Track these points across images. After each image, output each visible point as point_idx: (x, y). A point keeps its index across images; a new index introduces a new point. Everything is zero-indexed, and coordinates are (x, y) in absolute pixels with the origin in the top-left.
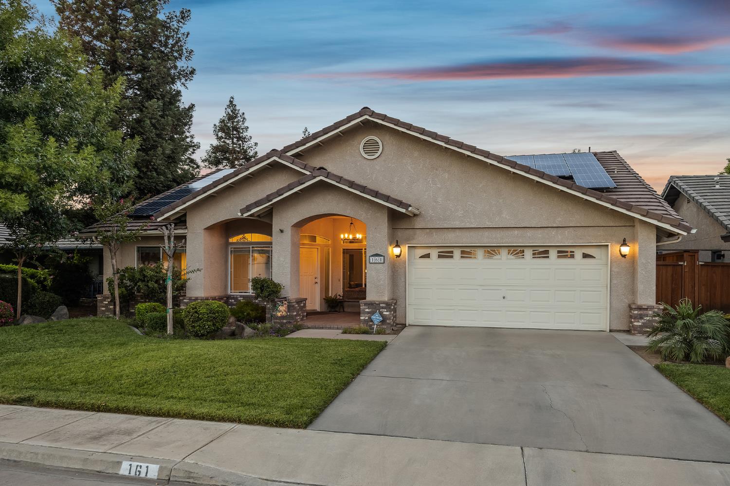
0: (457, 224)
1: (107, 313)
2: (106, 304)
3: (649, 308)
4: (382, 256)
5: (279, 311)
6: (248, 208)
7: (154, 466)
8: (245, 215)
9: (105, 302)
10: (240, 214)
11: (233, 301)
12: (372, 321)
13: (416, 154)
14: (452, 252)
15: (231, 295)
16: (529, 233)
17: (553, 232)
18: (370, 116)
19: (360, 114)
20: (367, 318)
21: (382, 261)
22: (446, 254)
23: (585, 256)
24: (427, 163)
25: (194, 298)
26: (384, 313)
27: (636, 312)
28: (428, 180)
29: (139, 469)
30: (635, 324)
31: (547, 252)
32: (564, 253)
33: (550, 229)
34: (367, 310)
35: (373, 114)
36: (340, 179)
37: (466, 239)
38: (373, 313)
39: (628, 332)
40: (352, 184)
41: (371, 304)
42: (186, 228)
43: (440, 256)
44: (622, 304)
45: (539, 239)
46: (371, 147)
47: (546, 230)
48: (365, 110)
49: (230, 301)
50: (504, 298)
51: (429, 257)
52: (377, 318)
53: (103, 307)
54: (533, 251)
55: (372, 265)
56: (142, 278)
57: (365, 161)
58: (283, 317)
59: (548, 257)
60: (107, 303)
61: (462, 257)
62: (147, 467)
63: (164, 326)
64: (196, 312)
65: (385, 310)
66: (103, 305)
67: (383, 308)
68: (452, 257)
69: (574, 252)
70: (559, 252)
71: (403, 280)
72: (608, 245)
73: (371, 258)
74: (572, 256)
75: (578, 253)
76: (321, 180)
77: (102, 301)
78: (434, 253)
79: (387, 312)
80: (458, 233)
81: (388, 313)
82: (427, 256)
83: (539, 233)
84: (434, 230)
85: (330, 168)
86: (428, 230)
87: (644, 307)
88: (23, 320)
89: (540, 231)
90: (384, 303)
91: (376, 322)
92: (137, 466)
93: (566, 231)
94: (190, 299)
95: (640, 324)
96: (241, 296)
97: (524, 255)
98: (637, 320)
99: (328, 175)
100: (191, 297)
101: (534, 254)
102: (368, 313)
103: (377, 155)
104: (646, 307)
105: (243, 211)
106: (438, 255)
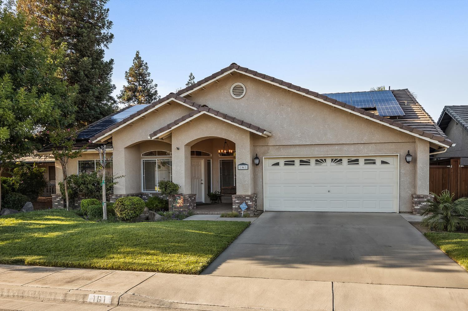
0: (297, 142)
1: (59, 207)
2: (58, 200)
3: (425, 196)
4: (246, 165)
5: (178, 203)
6: (155, 133)
7: (109, 296)
8: (153, 138)
9: (57, 199)
10: (149, 137)
11: (145, 197)
12: (240, 209)
13: (269, 95)
14: (294, 161)
15: (144, 193)
16: (345, 148)
17: (362, 147)
18: (237, 69)
19: (230, 68)
20: (237, 207)
21: (247, 168)
22: (290, 163)
23: (383, 162)
24: (276, 101)
25: (119, 195)
26: (249, 203)
27: (416, 200)
28: (277, 112)
29: (99, 298)
30: (416, 207)
31: (357, 160)
32: (370, 161)
33: (359, 145)
34: (237, 201)
35: (239, 68)
36: (217, 113)
37: (304, 153)
38: (241, 203)
39: (411, 213)
40: (225, 116)
41: (239, 197)
42: (113, 147)
43: (285, 164)
44: (407, 194)
45: (351, 152)
46: (238, 91)
47: (357, 146)
48: (233, 65)
49: (144, 197)
50: (329, 192)
51: (279, 165)
52: (244, 206)
53: (56, 202)
54: (348, 159)
55: (240, 171)
56: (83, 182)
57: (234, 100)
58: (180, 207)
59: (358, 164)
60: (59, 199)
61: (300, 164)
62: (105, 297)
63: (101, 214)
65: (249, 201)
66: (56, 201)
67: (248, 200)
68: (294, 164)
69: (375, 160)
70: (365, 160)
71: (261, 180)
72: (398, 155)
73: (239, 166)
74: (374, 163)
75: (378, 161)
76: (204, 114)
77: (55, 199)
78: (282, 162)
79: (250, 202)
80: (298, 149)
81: (251, 203)
82: (277, 164)
83: (352, 148)
84: (282, 146)
85: (210, 105)
86: (277, 147)
87: (421, 196)
88: (4, 212)
89: (352, 146)
90: (248, 196)
91: (243, 209)
92: (98, 297)
93: (370, 146)
95: (419, 207)
96: (151, 193)
97: (342, 163)
98: (417, 205)
99: (209, 110)
100: (117, 195)
101: (348, 162)
102: (238, 203)
103: (242, 96)
104: (422, 196)
105: (151, 136)
106: (285, 163)
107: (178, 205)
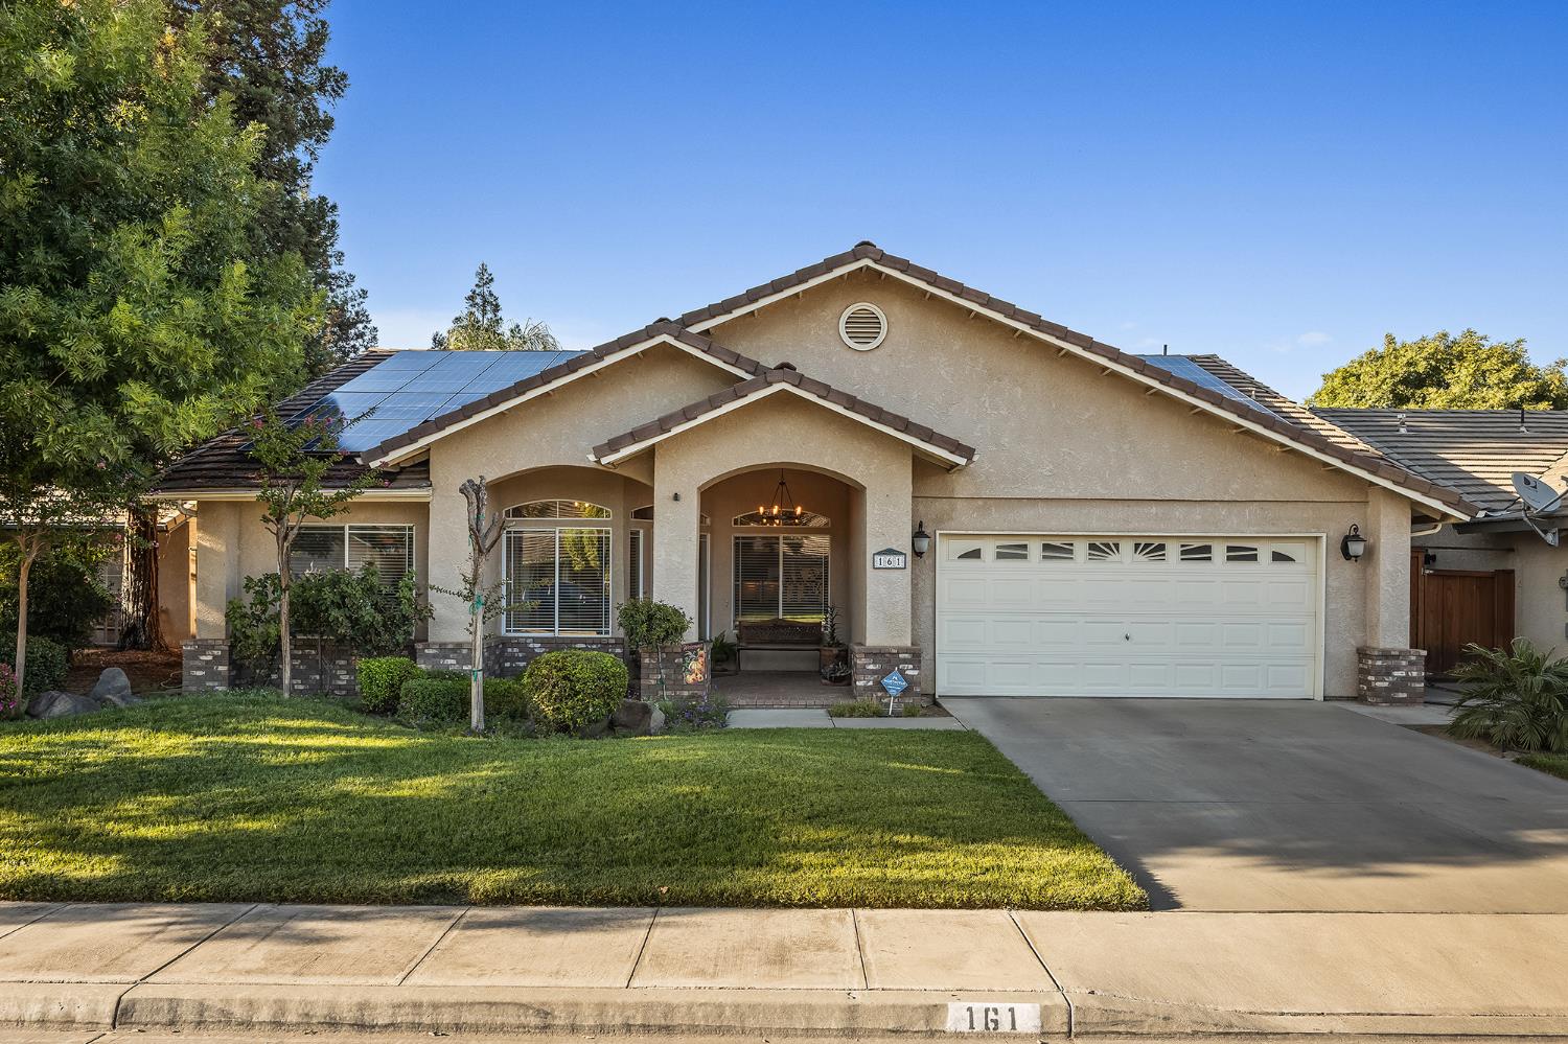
0: (1040, 491)
1: (211, 684)
2: (207, 662)
3: (1402, 655)
4: (901, 553)
5: (691, 672)
6: (613, 445)
7: (1027, 1006)
8: (604, 461)
9: (203, 658)
10: (592, 458)
11: (516, 650)
12: (884, 689)
13: (957, 345)
14: (1025, 547)
15: (511, 638)
16: (1179, 511)
17: (1223, 511)
18: (875, 261)
19: (855, 255)
20: (871, 683)
21: (902, 565)
22: (1014, 552)
23: (1278, 557)
24: (980, 365)
25: (450, 646)
26: (907, 672)
27: (1379, 663)
28: (983, 399)
29: (991, 1015)
30: (1378, 684)
31: (1207, 549)
32: (1241, 554)
33: (1217, 504)
34: (871, 667)
35: (882, 258)
36: (826, 391)
37: (1059, 522)
38: (886, 673)
39: (1359, 698)
40: (852, 403)
41: (877, 654)
42: (431, 485)
43: (1000, 556)
44: (1346, 649)
45: (1192, 524)
46: (863, 327)
47: (1210, 508)
48: (864, 249)
49: (510, 650)
50: (1127, 638)
51: (979, 557)
52: (894, 683)
53: (199, 669)
54: (1182, 546)
55: (881, 572)
57: (849, 355)
58: (696, 684)
59: (1209, 559)
60: (210, 658)
61: (1044, 557)
62: (1011, 1010)
64: (565, 678)
65: (911, 666)
66: (197, 663)
67: (905, 661)
68: (1025, 557)
69: (1256, 550)
70: (1230, 549)
71: (928, 603)
72: (1317, 539)
73: (877, 558)
74: (1254, 558)
75: (1264, 552)
76: (783, 390)
77: (194, 655)
78: (989, 549)
79: (914, 669)
80: (1041, 509)
81: (916, 673)
82: (975, 554)
83: (1198, 513)
84: (992, 502)
86: (980, 502)
87: (1393, 653)
88: (51, 704)
89: (1198, 509)
90: (906, 651)
91: (893, 692)
92: (987, 1011)
93: (1248, 510)
94: (442, 646)
95: (1386, 684)
96: (535, 640)
97: (1164, 555)
98: (1381, 678)
99: (801, 381)
101: (1183, 553)
102: (874, 672)
104: (1397, 653)
105: (599, 452)
106: (998, 553)
107: (690, 679)
